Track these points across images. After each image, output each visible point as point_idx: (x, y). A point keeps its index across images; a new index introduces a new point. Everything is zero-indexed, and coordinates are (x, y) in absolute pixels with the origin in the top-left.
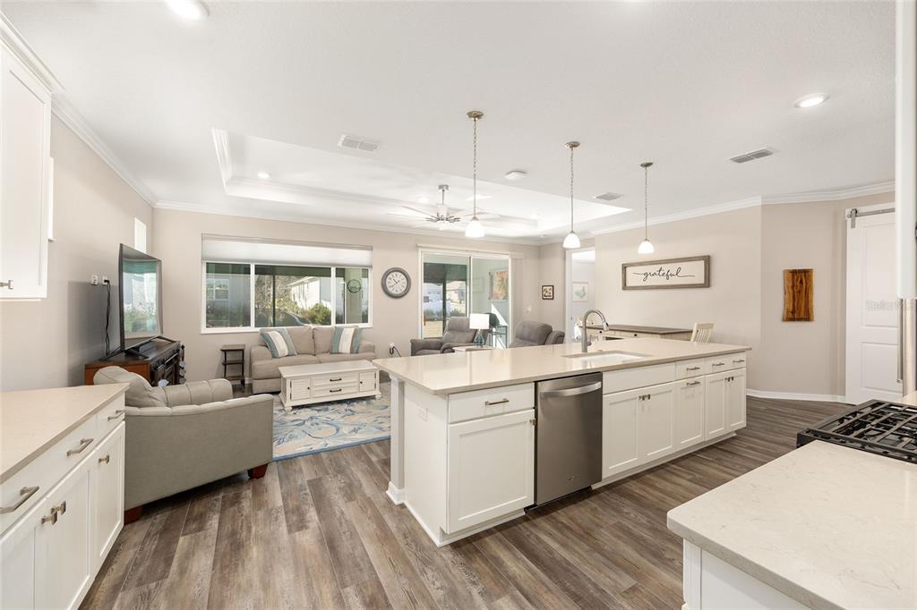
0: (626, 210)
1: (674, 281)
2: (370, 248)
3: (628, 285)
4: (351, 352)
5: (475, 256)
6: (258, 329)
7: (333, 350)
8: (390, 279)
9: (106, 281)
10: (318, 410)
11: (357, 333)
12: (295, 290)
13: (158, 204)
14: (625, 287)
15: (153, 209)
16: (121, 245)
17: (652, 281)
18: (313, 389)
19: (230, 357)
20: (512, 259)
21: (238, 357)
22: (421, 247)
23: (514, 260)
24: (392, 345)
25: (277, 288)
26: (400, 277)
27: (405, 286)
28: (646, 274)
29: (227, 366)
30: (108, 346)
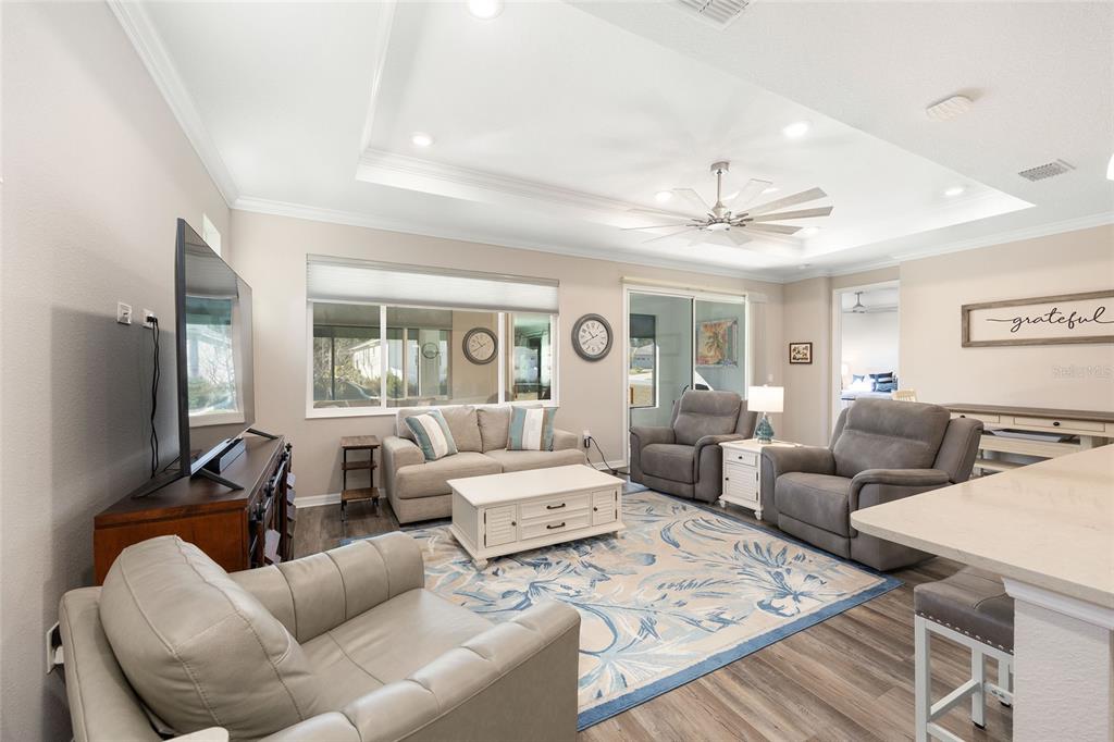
0: (1032, 205)
1: (1080, 330)
2: (556, 283)
3: (975, 337)
4: (542, 449)
5: (699, 297)
6: (395, 411)
7: (510, 444)
8: (584, 331)
9: (150, 319)
10: (535, 566)
11: (548, 417)
12: (358, 356)
13: (239, 201)
14: (967, 342)
15: (230, 210)
16: (182, 224)
17: (1026, 332)
18: (521, 524)
19: (351, 457)
20: (751, 303)
21: (363, 456)
22: (628, 282)
23: (755, 304)
24: (587, 434)
25: (337, 354)
26: (598, 328)
27: (605, 342)
28: (1018, 322)
29: (348, 472)
30: (155, 453)
